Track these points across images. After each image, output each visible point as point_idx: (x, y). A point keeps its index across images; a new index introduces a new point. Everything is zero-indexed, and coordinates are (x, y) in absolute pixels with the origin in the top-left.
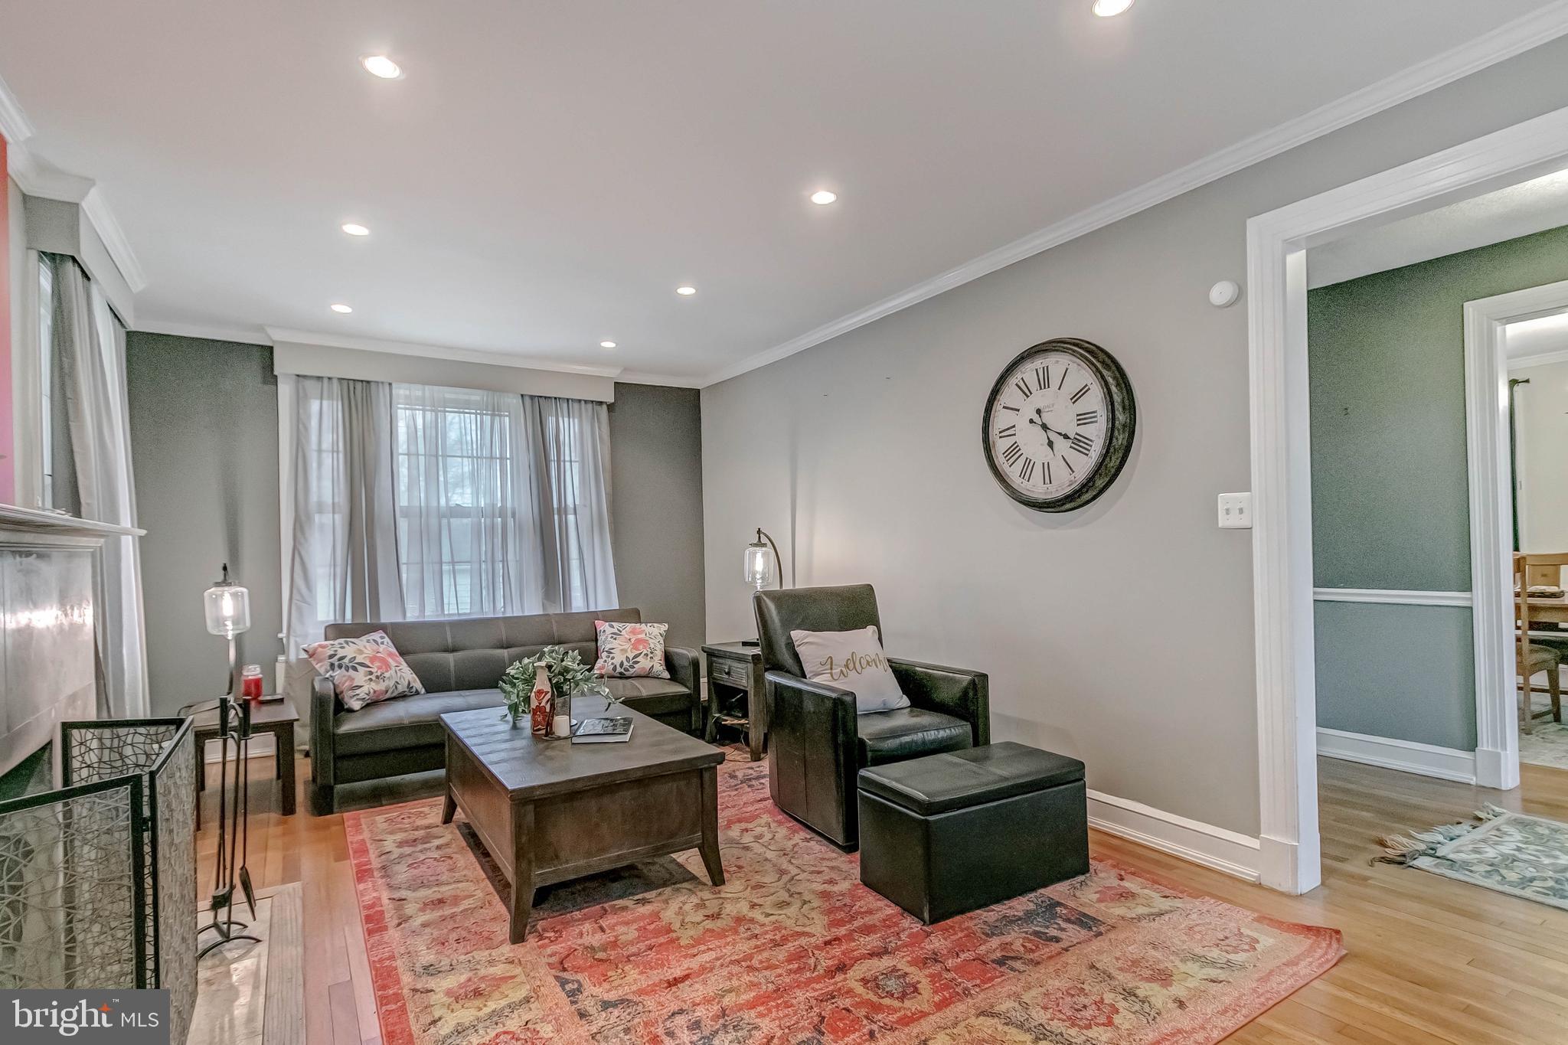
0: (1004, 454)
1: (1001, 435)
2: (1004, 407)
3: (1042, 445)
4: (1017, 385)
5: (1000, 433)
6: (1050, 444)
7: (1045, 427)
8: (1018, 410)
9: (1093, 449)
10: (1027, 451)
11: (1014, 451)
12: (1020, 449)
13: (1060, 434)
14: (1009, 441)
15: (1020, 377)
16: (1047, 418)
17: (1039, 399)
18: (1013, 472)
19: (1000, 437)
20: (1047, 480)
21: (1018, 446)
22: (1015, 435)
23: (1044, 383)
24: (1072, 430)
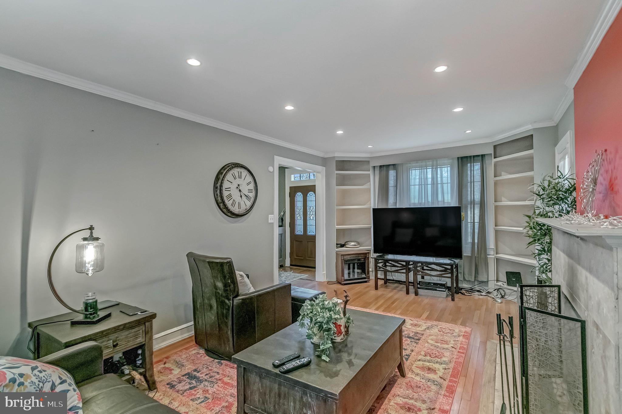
0: (226, 197)
1: (226, 190)
2: (227, 180)
3: (238, 196)
4: (232, 174)
5: (225, 189)
6: (241, 196)
7: (240, 191)
8: (232, 183)
9: (251, 200)
10: (234, 197)
11: (230, 196)
12: (232, 196)
13: (245, 194)
14: (229, 193)
15: (233, 172)
16: (241, 188)
17: (238, 181)
18: (229, 204)
19: (225, 190)
20: (239, 208)
21: (231, 195)
22: (230, 191)
23: (240, 177)
24: (247, 194)
